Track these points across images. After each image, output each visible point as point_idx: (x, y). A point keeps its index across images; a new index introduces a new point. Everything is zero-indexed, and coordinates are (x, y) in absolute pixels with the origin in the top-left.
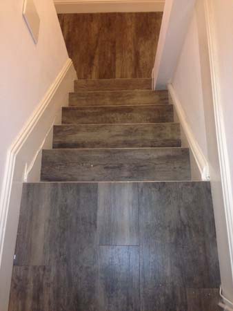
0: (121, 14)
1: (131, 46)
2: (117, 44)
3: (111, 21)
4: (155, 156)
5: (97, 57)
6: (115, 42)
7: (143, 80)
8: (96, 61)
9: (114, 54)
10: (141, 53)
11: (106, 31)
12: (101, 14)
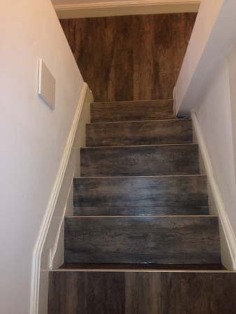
0: (138, 17)
1: (150, 56)
2: (134, 55)
3: (127, 25)
4: (182, 225)
5: (112, 70)
6: (132, 52)
7: (163, 102)
8: (112, 75)
9: (131, 66)
10: (160, 64)
11: (121, 38)
12: (116, 17)
